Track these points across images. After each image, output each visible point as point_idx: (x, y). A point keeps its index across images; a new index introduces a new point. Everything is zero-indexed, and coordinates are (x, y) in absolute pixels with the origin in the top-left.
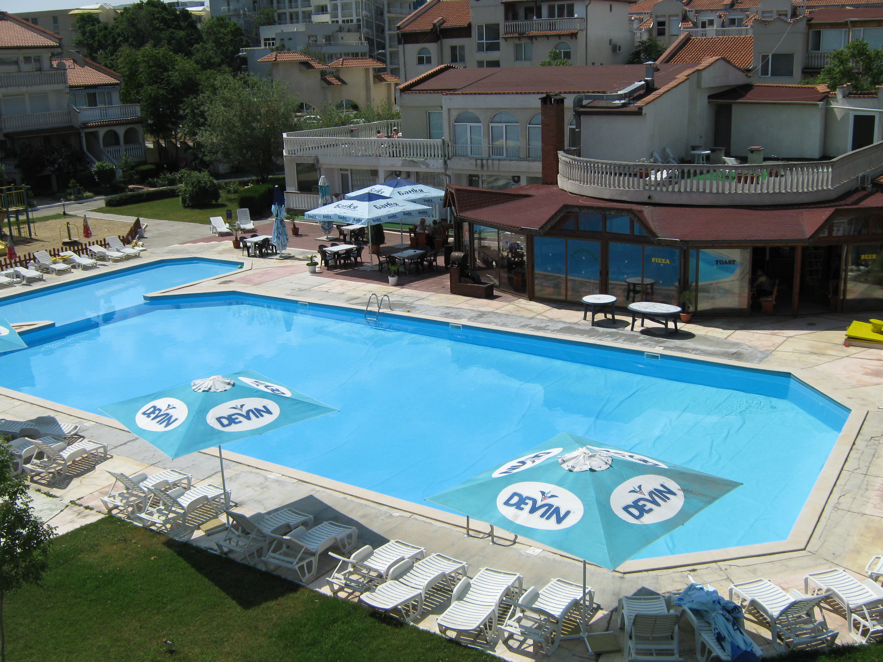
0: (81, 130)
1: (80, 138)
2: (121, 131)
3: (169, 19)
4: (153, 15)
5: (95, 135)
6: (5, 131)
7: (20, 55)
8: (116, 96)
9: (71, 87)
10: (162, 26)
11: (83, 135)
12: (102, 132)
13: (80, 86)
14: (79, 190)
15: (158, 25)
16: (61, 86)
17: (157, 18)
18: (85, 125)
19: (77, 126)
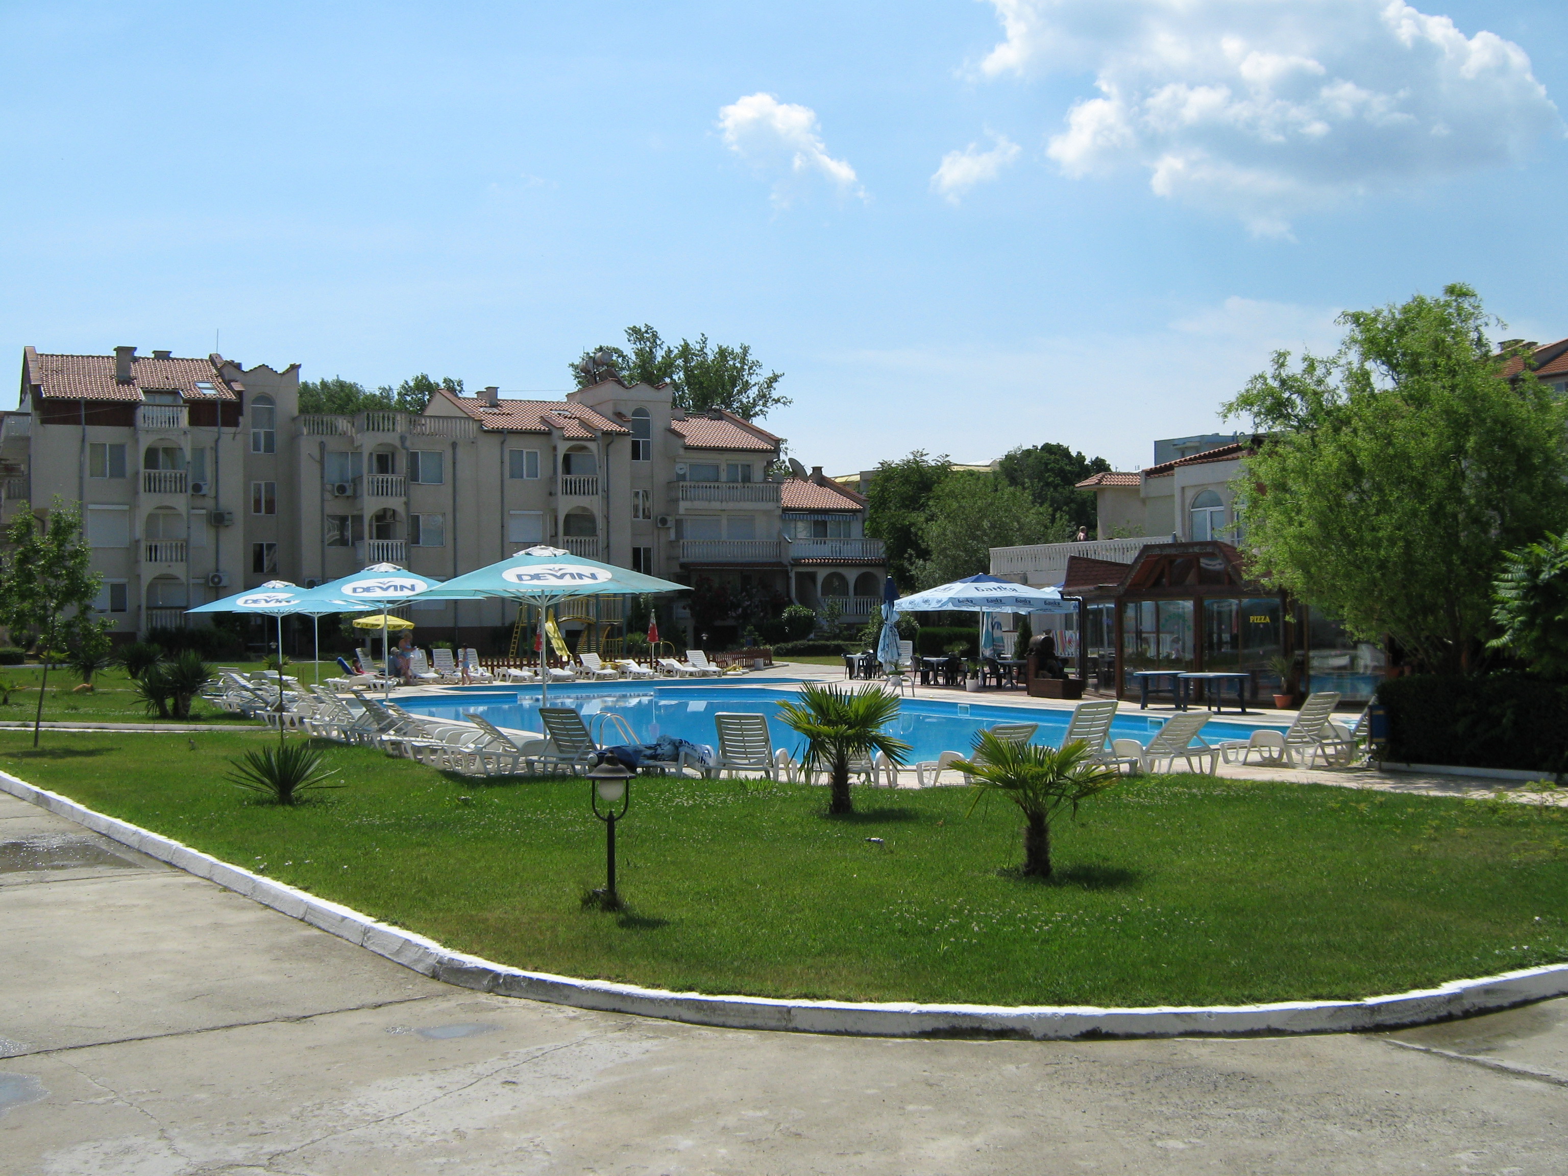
0: (789, 568)
1: (788, 578)
2: (852, 575)
3: (1070, 471)
4: (1046, 464)
5: (812, 577)
6: (682, 560)
7: (723, 460)
8: (856, 529)
9: (786, 510)
10: (1058, 480)
11: (793, 575)
12: (822, 574)
13: (806, 509)
14: (755, 640)
15: (1051, 479)
16: (771, 506)
17: (1052, 470)
18: (797, 562)
19: (785, 562)
